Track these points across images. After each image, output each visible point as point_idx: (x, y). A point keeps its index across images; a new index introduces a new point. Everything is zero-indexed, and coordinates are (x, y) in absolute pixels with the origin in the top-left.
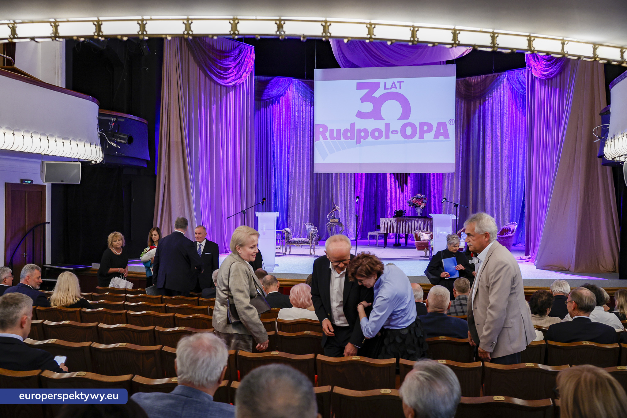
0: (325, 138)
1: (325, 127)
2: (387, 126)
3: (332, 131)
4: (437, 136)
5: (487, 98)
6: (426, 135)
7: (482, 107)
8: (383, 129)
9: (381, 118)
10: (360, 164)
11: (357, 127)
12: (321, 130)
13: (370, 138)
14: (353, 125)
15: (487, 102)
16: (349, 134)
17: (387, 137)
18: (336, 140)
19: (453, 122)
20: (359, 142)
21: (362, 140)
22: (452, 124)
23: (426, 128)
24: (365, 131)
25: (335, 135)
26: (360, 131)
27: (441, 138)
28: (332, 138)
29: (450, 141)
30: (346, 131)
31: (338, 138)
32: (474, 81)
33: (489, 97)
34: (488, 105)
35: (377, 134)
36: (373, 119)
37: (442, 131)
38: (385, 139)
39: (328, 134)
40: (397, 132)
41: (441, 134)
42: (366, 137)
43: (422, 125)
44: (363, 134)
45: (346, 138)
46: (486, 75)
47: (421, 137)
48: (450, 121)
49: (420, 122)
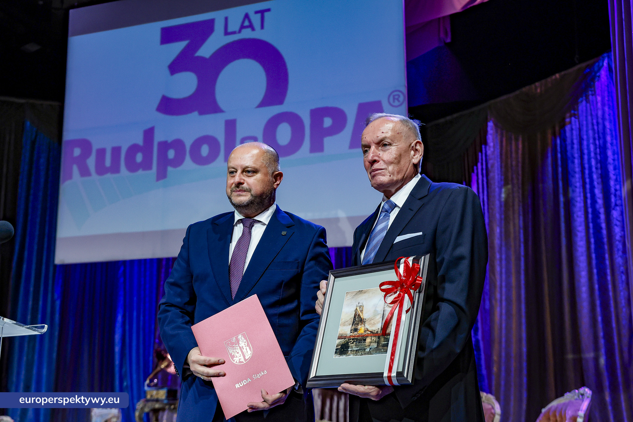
0: (85, 172)
1: (86, 145)
2: (231, 126)
4: (357, 142)
5: (568, 120)
6: (328, 141)
7: (558, 141)
8: (221, 138)
9: (215, 109)
11: (159, 137)
12: (77, 152)
13: (188, 164)
14: (149, 134)
15: (568, 128)
16: (139, 158)
18: (108, 175)
19: (401, 98)
20: (162, 175)
21: (170, 169)
22: (397, 103)
23: (328, 122)
25: (108, 163)
26: (164, 146)
28: (101, 170)
30: (133, 149)
31: (115, 169)
32: (539, 91)
33: (571, 117)
34: (572, 134)
35: (205, 150)
36: (196, 113)
38: (226, 160)
39: (91, 162)
40: (255, 139)
42: (178, 162)
43: (318, 114)
45: (132, 166)
46: (563, 73)
48: (393, 96)
49: (313, 107)
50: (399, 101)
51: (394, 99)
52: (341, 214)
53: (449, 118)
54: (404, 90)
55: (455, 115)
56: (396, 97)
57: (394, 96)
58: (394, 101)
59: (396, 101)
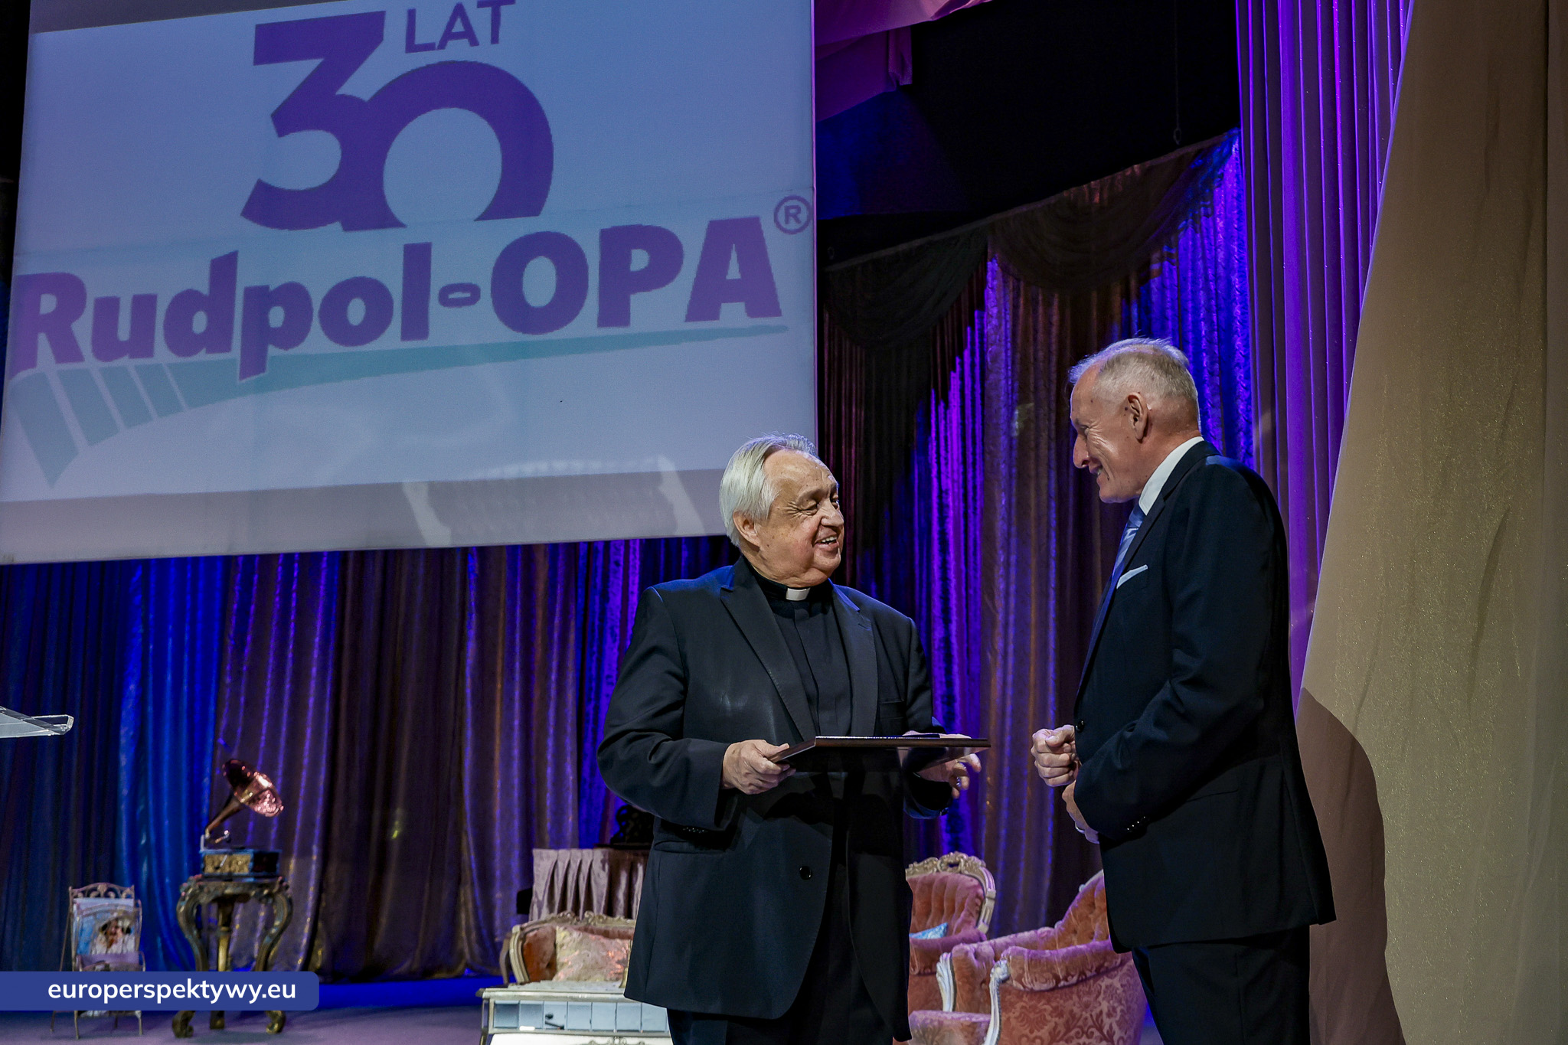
0: (67, 352)
1: (67, 288)
2: (418, 259)
3: (108, 308)
4: (703, 306)
6: (638, 302)
9: (385, 219)
10: (259, 501)
11: (247, 277)
12: (48, 303)
13: (317, 341)
14: (224, 268)
16: (200, 322)
17: (416, 325)
18: (125, 362)
19: (803, 216)
20: (254, 363)
21: (273, 351)
22: (793, 225)
23: (639, 259)
24: (293, 296)
25: (124, 332)
26: (260, 298)
27: (733, 313)
28: (107, 346)
29: (782, 329)
30: (186, 302)
31: (141, 345)
32: (1097, 199)
35: (356, 312)
36: (336, 227)
37: (734, 272)
38: (406, 335)
39: (83, 328)
40: (474, 292)
41: (733, 293)
42: (293, 335)
43: (617, 241)
44: (277, 317)
45: (182, 342)
47: (614, 313)
48: (785, 208)
49: (607, 226)
50: (798, 221)
51: (787, 215)
52: (666, 466)
53: (903, 247)
54: (811, 197)
55: (917, 243)
56: (793, 211)
57: (787, 209)
58: (787, 222)
59: (792, 220)
